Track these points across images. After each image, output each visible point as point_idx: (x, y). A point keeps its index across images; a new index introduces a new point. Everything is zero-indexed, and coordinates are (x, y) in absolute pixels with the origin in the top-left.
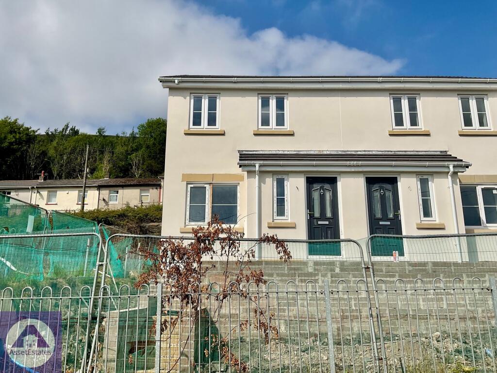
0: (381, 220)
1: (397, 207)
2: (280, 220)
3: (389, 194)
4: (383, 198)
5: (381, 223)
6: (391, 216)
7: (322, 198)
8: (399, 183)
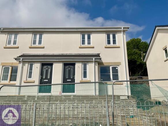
0: (68, 79)
1: (74, 74)
2: (29, 80)
3: (72, 70)
4: (69, 71)
5: (68, 80)
6: (72, 78)
7: (47, 71)
8: (76, 65)
